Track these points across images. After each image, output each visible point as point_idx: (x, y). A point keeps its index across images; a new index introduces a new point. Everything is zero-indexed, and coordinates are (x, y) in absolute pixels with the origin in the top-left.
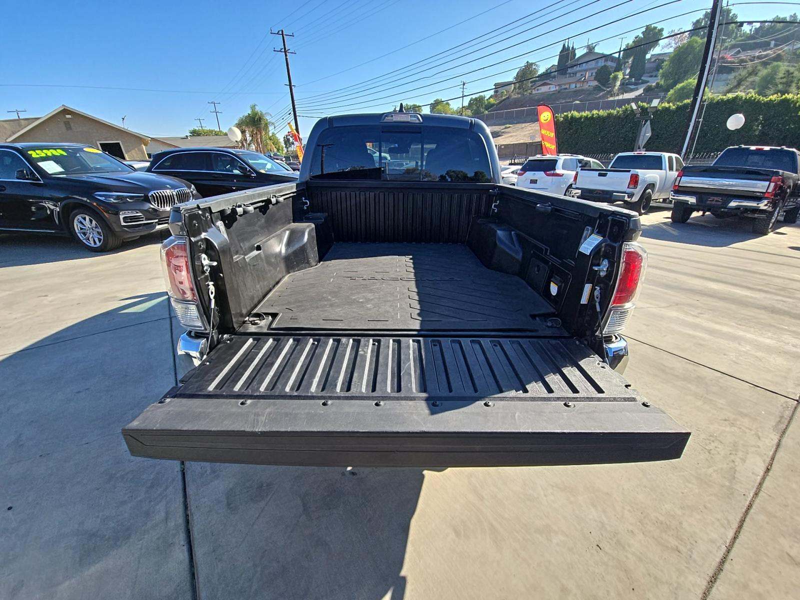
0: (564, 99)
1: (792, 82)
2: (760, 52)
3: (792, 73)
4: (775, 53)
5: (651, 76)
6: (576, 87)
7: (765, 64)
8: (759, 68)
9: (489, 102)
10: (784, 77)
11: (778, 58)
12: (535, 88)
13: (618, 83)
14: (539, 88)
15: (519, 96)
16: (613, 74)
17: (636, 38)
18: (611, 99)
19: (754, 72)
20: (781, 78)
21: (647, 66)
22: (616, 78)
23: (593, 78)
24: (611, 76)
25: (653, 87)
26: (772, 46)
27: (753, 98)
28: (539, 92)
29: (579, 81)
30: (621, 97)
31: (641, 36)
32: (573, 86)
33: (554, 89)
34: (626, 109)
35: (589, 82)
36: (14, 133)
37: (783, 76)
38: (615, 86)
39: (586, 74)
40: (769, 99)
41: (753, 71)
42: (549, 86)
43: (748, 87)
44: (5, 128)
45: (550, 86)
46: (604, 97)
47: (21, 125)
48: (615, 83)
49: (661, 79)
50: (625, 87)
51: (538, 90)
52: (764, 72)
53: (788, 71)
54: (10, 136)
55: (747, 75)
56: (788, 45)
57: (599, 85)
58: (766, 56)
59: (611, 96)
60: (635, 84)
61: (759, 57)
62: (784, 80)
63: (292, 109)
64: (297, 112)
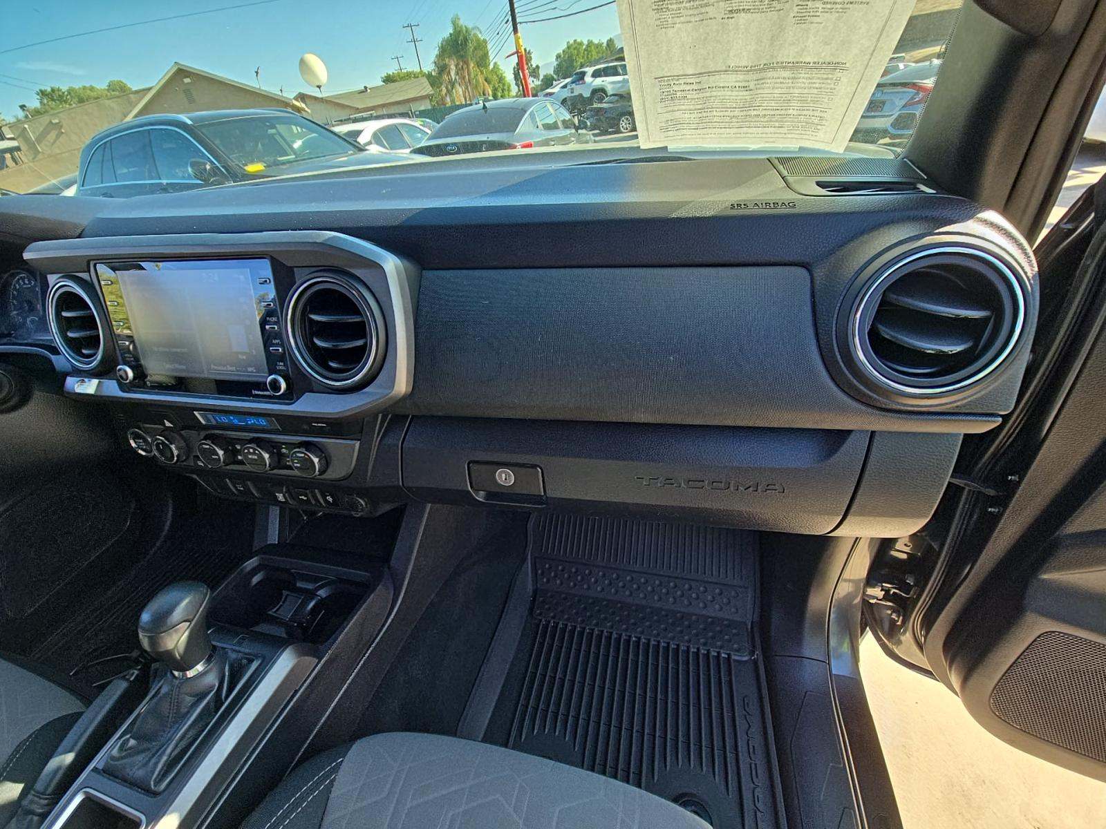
63: (510, 13)
64: (517, 16)
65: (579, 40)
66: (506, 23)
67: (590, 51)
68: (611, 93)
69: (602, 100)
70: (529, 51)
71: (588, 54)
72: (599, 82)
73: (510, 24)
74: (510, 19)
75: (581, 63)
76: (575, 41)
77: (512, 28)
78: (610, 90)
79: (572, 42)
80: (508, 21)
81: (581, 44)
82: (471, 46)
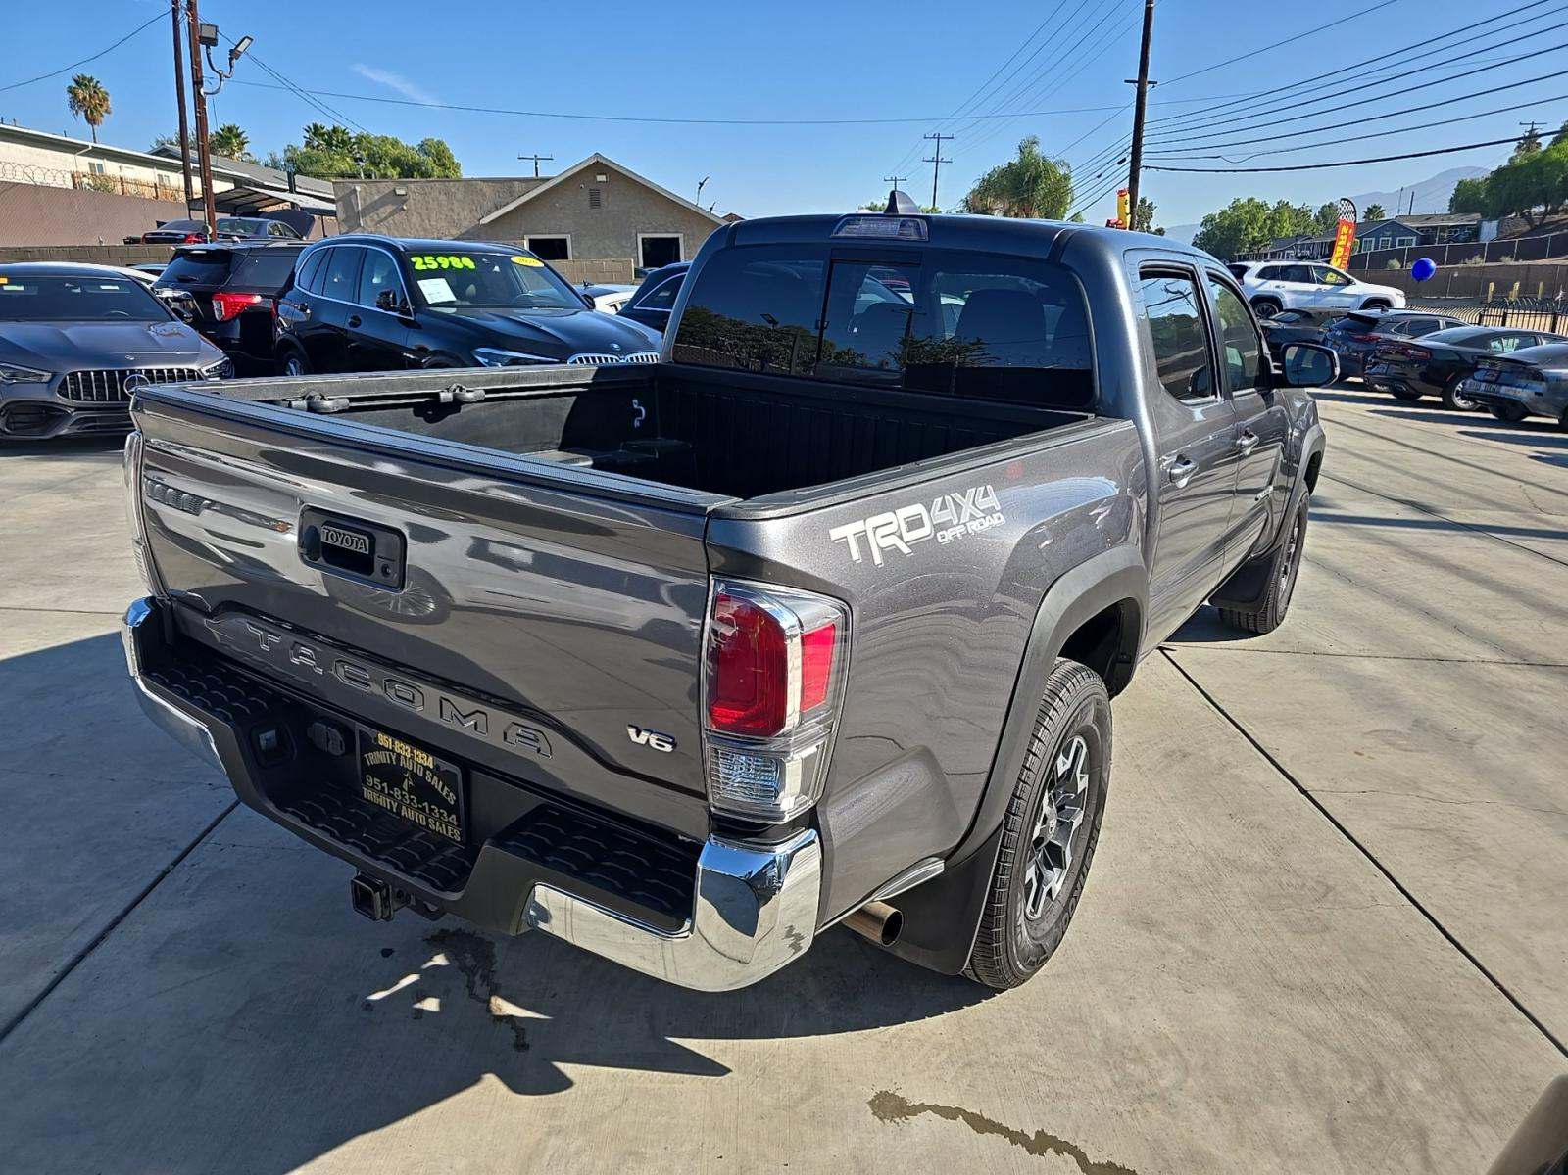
36: (497, 208)
44: (484, 194)
47: (514, 192)
54: (490, 212)
63: (1130, 150)
64: (1143, 156)
65: (1259, 200)
66: (1119, 163)
67: (1279, 221)
68: (1289, 307)
69: (1271, 314)
70: (1152, 203)
71: (1273, 226)
72: (1270, 286)
73: (1127, 165)
74: (1129, 158)
75: (1254, 238)
76: (1250, 200)
77: (1128, 173)
78: (1288, 301)
79: (1243, 200)
80: (1124, 160)
81: (1262, 206)
82: (1042, 188)
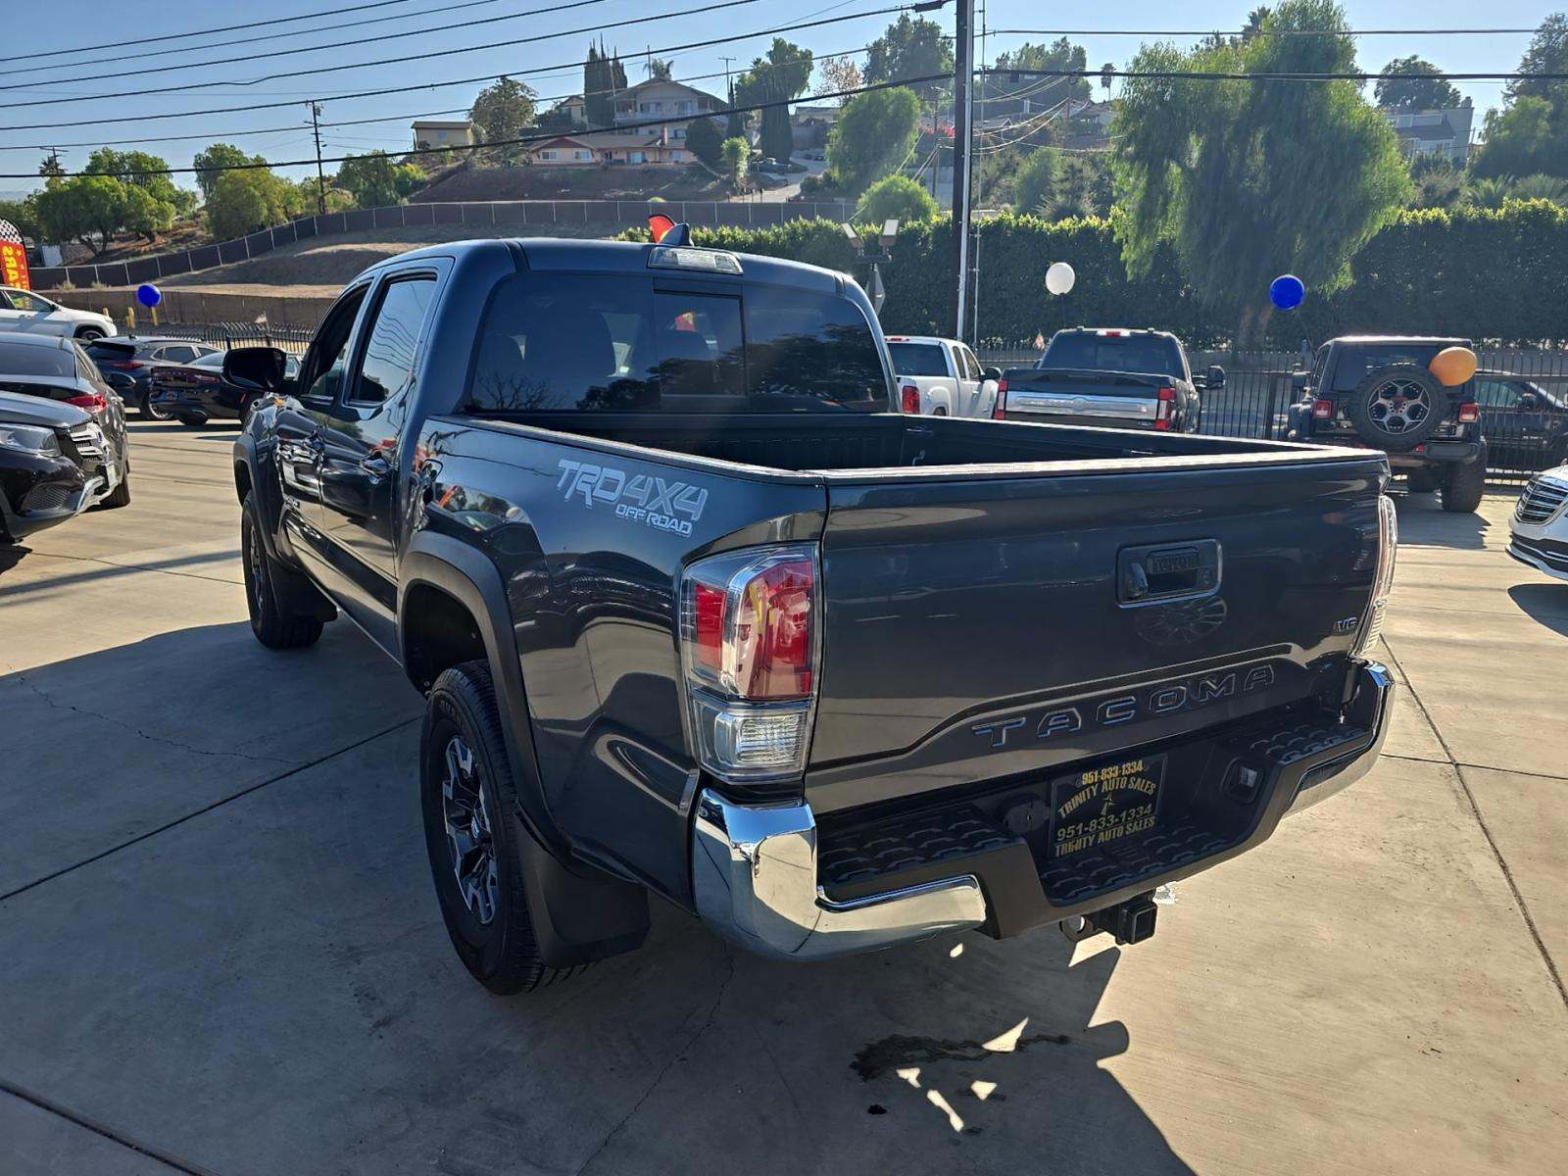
0: (622, 187)
1: (1082, 188)
2: (1008, 124)
3: (1081, 171)
4: (1036, 126)
5: (808, 157)
6: (645, 161)
7: (1025, 149)
8: (1017, 158)
9: (406, 175)
10: (1067, 179)
11: (1043, 137)
12: (538, 150)
13: (743, 165)
14: (549, 151)
15: (497, 166)
16: (726, 141)
17: (756, 63)
18: (735, 200)
19: (1009, 169)
20: (1062, 181)
21: (796, 132)
22: (734, 151)
23: (681, 144)
24: (724, 146)
25: (819, 183)
26: (1027, 110)
27: (1030, 225)
28: (550, 161)
29: (647, 147)
30: (754, 198)
31: (767, 60)
32: (637, 157)
33: (591, 160)
34: (794, 231)
35: (675, 153)
37: (1063, 176)
38: (737, 170)
39: (663, 131)
40: (1057, 227)
41: (1008, 166)
42: (575, 150)
43: (1000, 200)
45: (580, 150)
46: (717, 193)
48: (736, 163)
49: (832, 166)
50: (761, 177)
51: (546, 156)
52: (1026, 167)
53: (1072, 166)
55: (998, 174)
56: (1058, 108)
57: (702, 164)
58: (1021, 132)
59: (734, 194)
60: (781, 171)
61: (1008, 135)
62: (1067, 185)
